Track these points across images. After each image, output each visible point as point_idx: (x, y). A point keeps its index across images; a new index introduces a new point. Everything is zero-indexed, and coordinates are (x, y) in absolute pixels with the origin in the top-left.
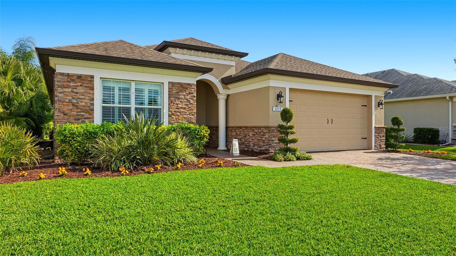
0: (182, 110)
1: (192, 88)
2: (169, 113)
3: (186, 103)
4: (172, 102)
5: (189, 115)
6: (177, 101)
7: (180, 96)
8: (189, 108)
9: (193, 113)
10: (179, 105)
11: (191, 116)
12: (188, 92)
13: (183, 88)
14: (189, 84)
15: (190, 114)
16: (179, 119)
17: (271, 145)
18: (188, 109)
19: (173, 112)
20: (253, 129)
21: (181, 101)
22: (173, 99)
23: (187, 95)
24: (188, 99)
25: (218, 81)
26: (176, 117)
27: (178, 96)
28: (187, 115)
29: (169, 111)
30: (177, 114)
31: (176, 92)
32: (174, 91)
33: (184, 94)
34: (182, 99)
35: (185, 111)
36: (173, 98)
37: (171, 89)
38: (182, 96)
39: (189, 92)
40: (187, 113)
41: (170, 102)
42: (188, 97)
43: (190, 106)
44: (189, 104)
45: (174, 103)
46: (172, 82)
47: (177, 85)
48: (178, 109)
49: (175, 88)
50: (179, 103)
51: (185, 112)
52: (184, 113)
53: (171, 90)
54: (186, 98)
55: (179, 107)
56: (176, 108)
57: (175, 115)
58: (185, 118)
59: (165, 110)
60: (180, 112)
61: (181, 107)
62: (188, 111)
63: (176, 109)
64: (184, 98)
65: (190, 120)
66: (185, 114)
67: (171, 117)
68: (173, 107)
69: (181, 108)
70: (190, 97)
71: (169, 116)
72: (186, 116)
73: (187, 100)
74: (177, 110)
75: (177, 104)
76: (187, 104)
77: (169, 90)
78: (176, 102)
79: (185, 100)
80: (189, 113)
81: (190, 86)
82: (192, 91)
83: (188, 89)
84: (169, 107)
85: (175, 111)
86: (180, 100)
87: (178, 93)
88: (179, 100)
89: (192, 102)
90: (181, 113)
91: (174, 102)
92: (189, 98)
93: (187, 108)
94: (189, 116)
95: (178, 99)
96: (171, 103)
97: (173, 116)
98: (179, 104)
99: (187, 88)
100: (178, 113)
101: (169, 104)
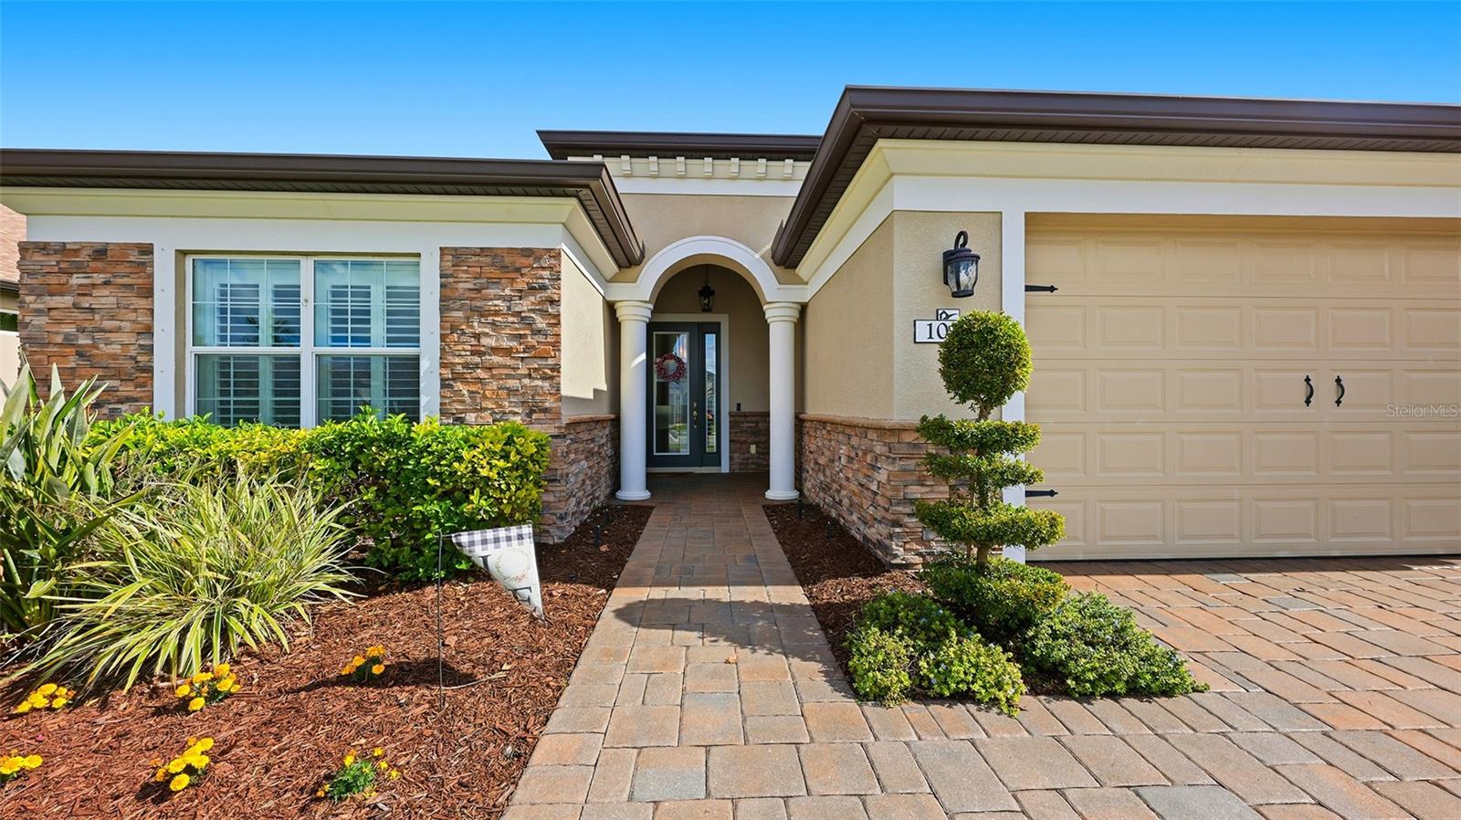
0: (497, 359)
1: (543, 268)
2: (441, 374)
3: (517, 329)
4: (453, 329)
5: (529, 376)
6: (476, 324)
7: (491, 303)
8: (528, 348)
9: (549, 372)
10: (484, 341)
11: (539, 383)
12: (521, 284)
13: (504, 268)
14: (527, 252)
15: (533, 375)
16: (485, 397)
17: (901, 526)
18: (524, 352)
19: (460, 367)
20: (848, 431)
21: (493, 324)
22: (460, 314)
23: (521, 298)
24: (523, 315)
25: (757, 256)
26: (473, 388)
27: (479, 304)
28: (520, 378)
29: (443, 365)
30: (474, 375)
31: (473, 287)
32: (461, 286)
33: (507, 292)
34: (497, 313)
35: (508, 361)
36: (457, 310)
37: (451, 276)
38: (496, 302)
39: (528, 284)
40: (519, 372)
41: (449, 329)
42: (524, 306)
43: (531, 340)
44: (527, 332)
45: (464, 333)
46: (456, 249)
47: (474, 259)
48: (480, 354)
49: (466, 272)
50: (486, 330)
51: (509, 367)
52: (505, 371)
53: (451, 280)
54: (517, 309)
55: (482, 349)
56: (472, 353)
57: (465, 381)
58: (511, 392)
59: (429, 359)
60: (490, 369)
61: (494, 344)
62: (526, 360)
63: (472, 355)
64: (509, 308)
65: (533, 396)
66: (509, 377)
67: (451, 386)
68: (460, 347)
69: (495, 350)
70: (533, 304)
71: (445, 384)
72: (512, 383)
73: (523, 318)
74: (477, 359)
75: (477, 336)
76: (522, 332)
77: (444, 280)
78: (472, 327)
79: (512, 315)
80: (529, 369)
81: (532, 259)
82: (540, 281)
83: (524, 271)
84: (442, 350)
85: (466, 366)
86: (490, 319)
87: (479, 290)
88: (483, 320)
89: (539, 326)
90: (495, 372)
91: (464, 327)
92: (530, 311)
93: (518, 352)
94: (526, 381)
95: (482, 313)
96: (452, 333)
97: (458, 386)
98: (486, 335)
99: (518, 270)
100: (479, 371)
101: (443, 337)
